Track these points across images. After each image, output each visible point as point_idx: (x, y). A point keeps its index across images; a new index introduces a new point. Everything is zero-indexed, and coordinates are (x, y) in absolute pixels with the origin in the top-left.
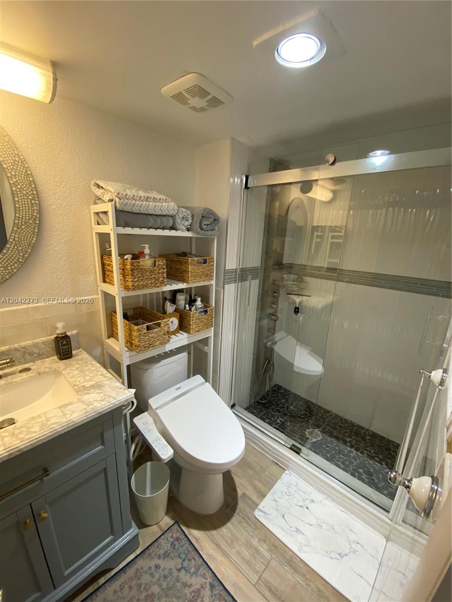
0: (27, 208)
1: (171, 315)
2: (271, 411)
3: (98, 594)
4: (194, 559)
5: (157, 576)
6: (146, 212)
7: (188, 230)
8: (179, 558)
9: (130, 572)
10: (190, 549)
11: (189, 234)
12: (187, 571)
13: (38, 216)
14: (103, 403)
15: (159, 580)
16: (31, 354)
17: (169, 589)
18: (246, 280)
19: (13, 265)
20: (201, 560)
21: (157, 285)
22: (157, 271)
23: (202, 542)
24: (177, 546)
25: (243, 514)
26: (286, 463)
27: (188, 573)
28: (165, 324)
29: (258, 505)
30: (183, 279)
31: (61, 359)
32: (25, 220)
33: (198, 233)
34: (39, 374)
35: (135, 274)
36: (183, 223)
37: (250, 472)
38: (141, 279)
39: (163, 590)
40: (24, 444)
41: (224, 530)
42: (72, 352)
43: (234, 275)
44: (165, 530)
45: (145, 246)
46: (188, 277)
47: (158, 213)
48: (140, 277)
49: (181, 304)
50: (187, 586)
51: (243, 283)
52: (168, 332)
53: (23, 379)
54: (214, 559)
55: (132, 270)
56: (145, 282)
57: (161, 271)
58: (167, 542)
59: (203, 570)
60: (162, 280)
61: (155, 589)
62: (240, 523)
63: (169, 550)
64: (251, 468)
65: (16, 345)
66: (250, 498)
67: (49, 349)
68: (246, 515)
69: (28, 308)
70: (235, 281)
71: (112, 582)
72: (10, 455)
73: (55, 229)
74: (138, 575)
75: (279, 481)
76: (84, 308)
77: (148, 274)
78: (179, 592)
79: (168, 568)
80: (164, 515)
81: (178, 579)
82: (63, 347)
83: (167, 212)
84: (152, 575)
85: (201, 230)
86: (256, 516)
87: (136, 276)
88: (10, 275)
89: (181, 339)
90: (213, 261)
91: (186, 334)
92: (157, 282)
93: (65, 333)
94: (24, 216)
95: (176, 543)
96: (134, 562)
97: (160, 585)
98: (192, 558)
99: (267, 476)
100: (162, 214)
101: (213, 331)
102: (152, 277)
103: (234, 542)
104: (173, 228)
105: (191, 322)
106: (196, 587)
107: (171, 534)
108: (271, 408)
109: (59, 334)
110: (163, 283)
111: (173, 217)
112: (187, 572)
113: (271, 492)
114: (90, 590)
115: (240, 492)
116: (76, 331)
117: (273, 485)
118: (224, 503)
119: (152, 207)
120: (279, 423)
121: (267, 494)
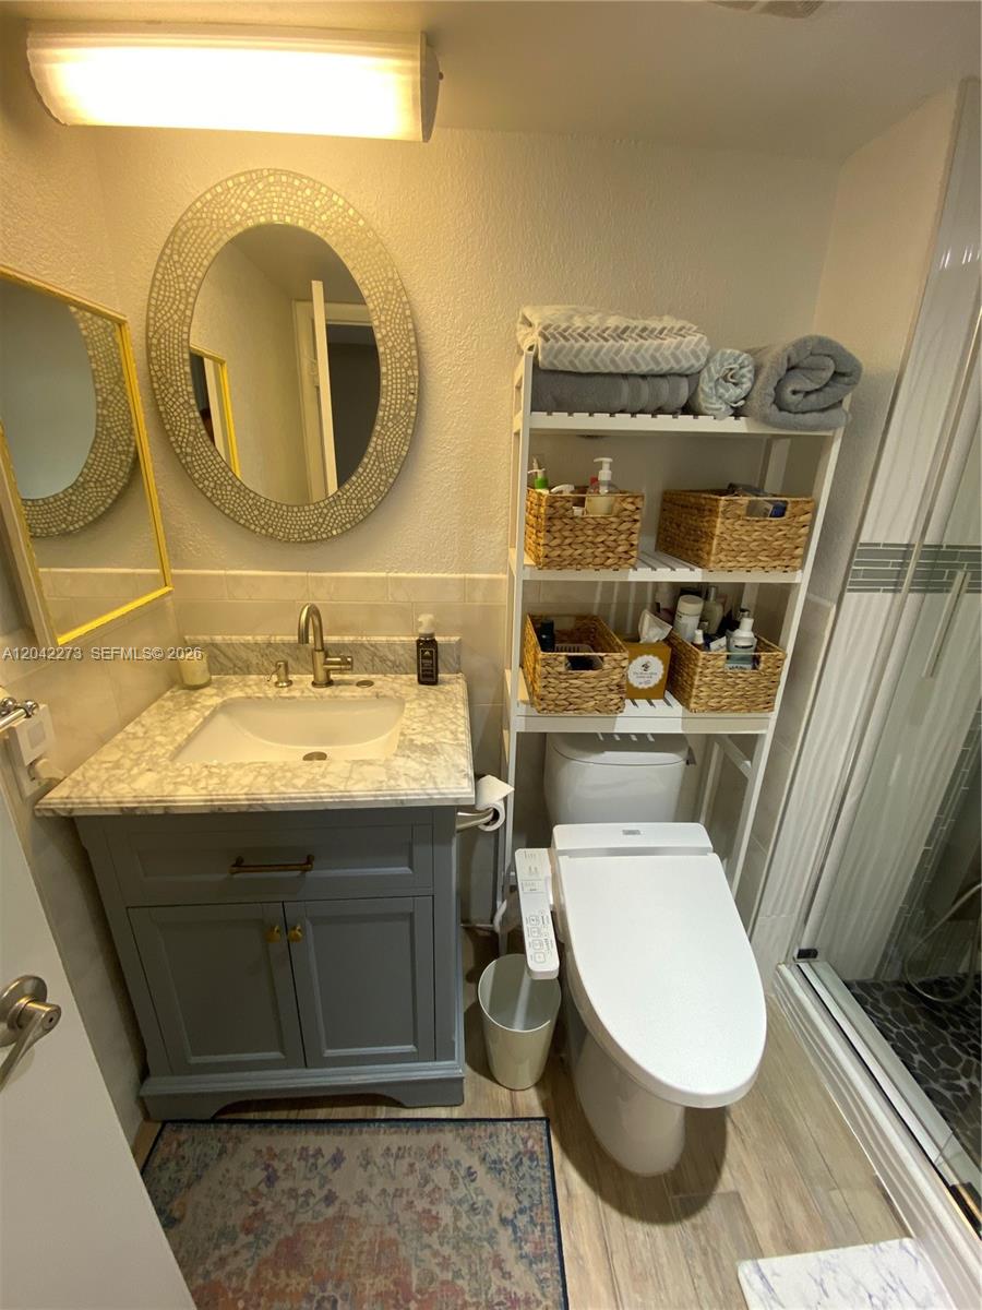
0: (399, 386)
1: (651, 649)
2: (949, 1038)
3: (365, 1129)
4: (543, 1230)
5: (461, 1192)
6: (612, 369)
7: (737, 413)
8: (517, 1196)
9: (426, 1139)
10: (547, 1198)
11: (739, 426)
12: (518, 1240)
13: (415, 401)
14: (414, 785)
15: (460, 1202)
16: (383, 660)
17: (468, 1240)
18: (943, 588)
19: (371, 496)
20: (555, 1245)
21: (610, 561)
22: (614, 526)
23: (577, 1210)
24: (524, 1169)
25: (708, 1241)
26: (923, 1222)
27: (517, 1245)
28: (613, 663)
29: (763, 1256)
30: (697, 556)
31: (421, 682)
32: (395, 410)
33: (765, 420)
34: (377, 696)
35: (554, 528)
36: (721, 390)
37: (787, 1159)
38: (568, 541)
39: (456, 1228)
40: (272, 799)
41: (639, 1230)
42: (437, 674)
43: (894, 564)
44: (521, 1116)
45: (601, 462)
46: (709, 553)
47: (644, 369)
48: (566, 538)
49: (686, 625)
50: (501, 1269)
51: (929, 595)
52: (619, 686)
53: (354, 697)
54: (582, 1269)
55: (550, 518)
56: (579, 552)
57: (624, 527)
58: (510, 1142)
59: (547, 1268)
60: (626, 552)
61: (445, 1213)
62: (688, 1253)
63: (507, 1163)
64: (793, 1147)
65: (364, 639)
66: (747, 1220)
67: (410, 660)
68: (714, 1250)
69: (387, 578)
70: (896, 584)
71: (393, 1130)
72: (250, 806)
73: (445, 429)
74: (434, 1155)
75: (866, 1246)
76: (478, 597)
77: (590, 532)
78: (481, 1263)
79: (487, 1197)
80: (530, 1083)
81: (491, 1237)
82: (424, 661)
83: (673, 363)
84: (454, 1180)
85: (781, 409)
86: (741, 1275)
87: (557, 535)
88: (365, 514)
89: (666, 717)
90: (815, 512)
91: (677, 708)
92: (610, 555)
93: (432, 635)
94: (393, 402)
95: (526, 1160)
96: (440, 1125)
97: (457, 1216)
98: (540, 1221)
99: (833, 1206)
100: (656, 369)
101: (772, 724)
102: (599, 539)
103: (650, 1282)
104: (690, 409)
105: (697, 678)
106: (515, 1289)
107: (525, 1134)
108: (952, 1028)
109: (421, 635)
110: (625, 560)
111: (693, 377)
112: (515, 1240)
113: (822, 1255)
114: (359, 1112)
115: (728, 1180)
116: (457, 638)
117: (837, 1243)
118: (672, 1172)
119: (627, 352)
120: (962, 1089)
121: (805, 1251)
